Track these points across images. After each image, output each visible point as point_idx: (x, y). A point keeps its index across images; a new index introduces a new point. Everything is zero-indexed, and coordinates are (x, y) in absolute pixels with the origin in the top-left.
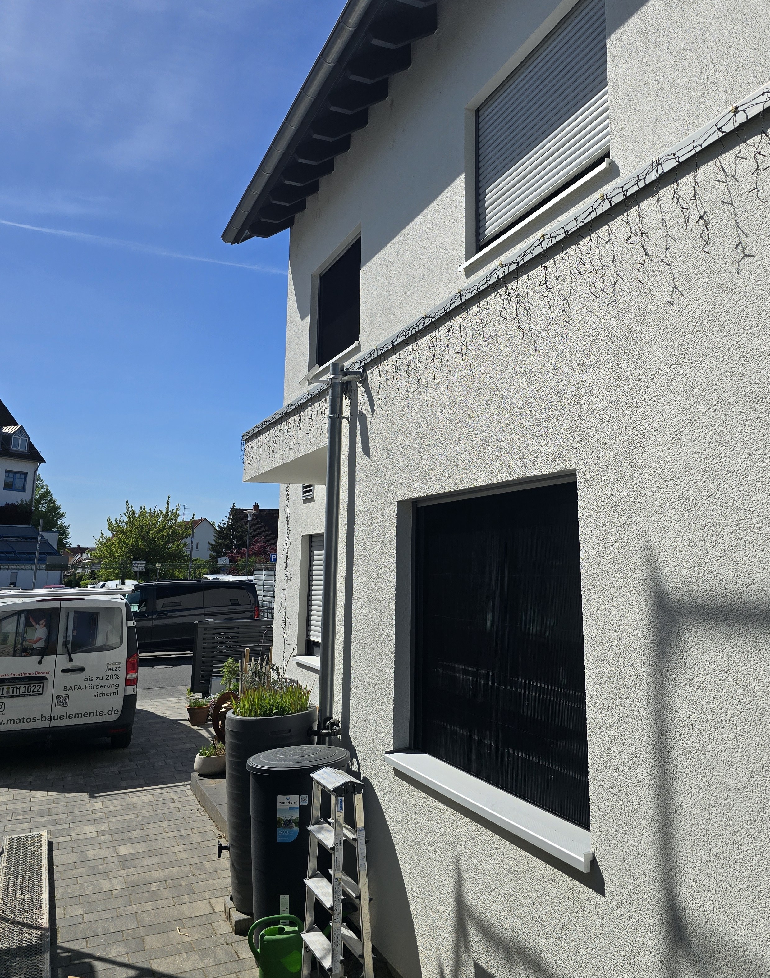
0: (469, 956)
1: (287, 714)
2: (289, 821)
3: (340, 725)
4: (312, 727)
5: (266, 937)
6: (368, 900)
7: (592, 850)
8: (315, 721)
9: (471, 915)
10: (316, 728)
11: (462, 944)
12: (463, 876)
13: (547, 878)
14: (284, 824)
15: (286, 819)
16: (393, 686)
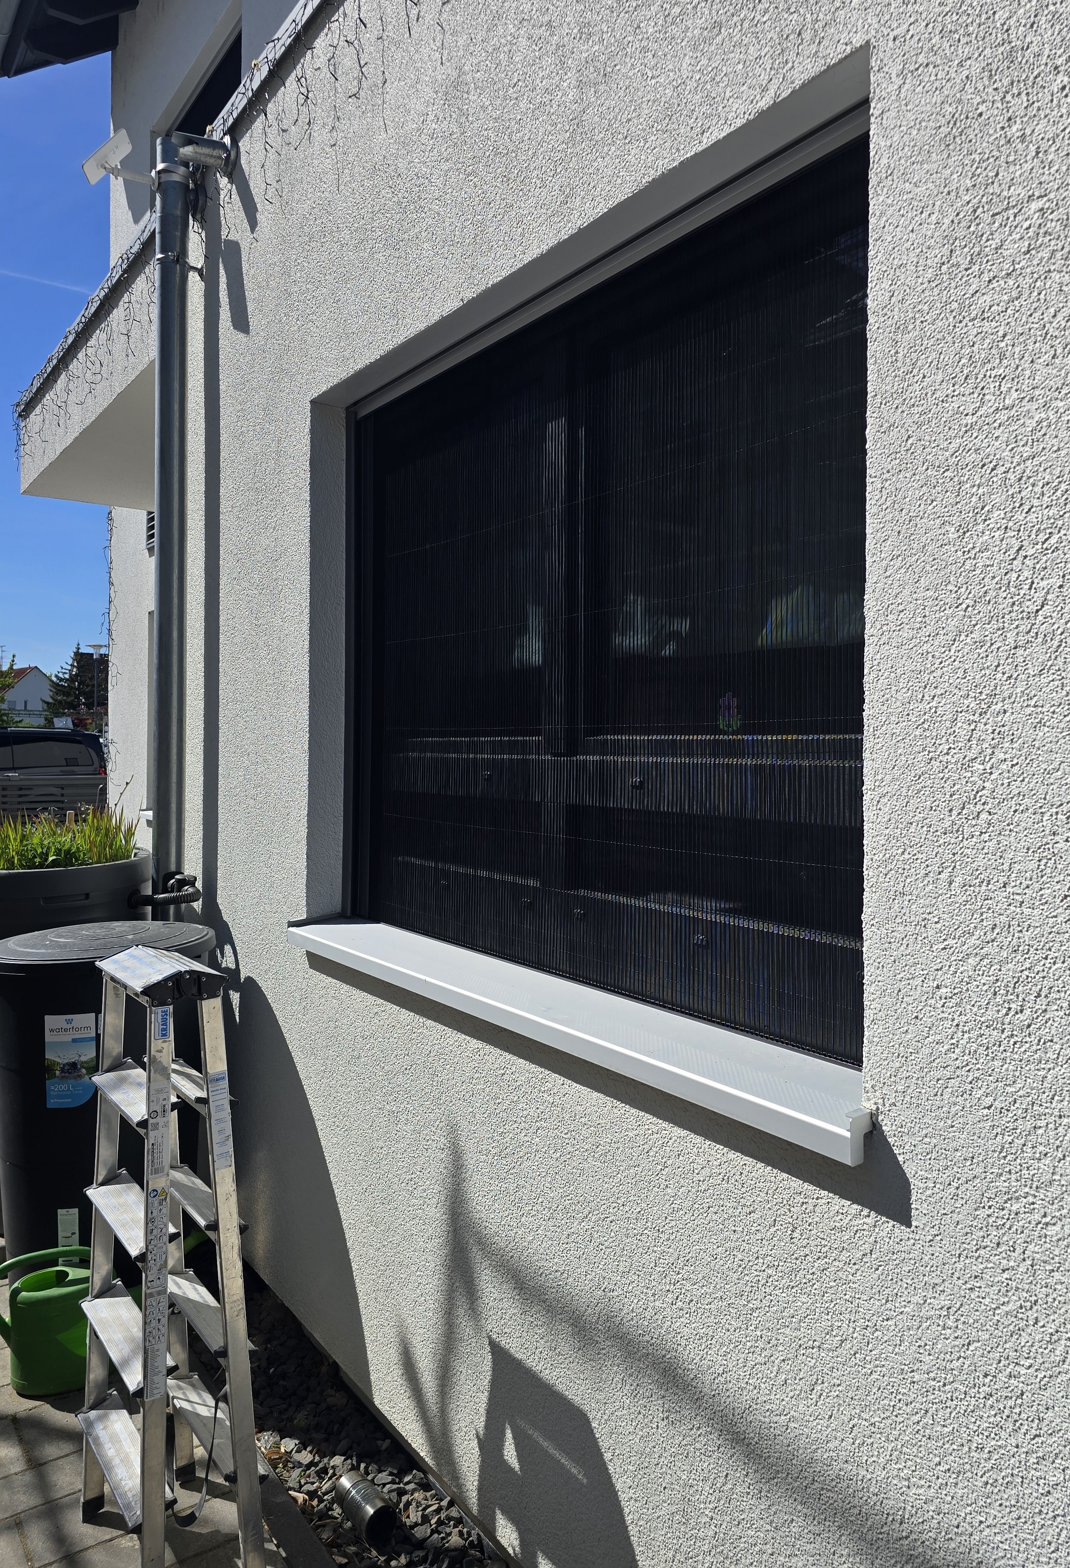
0: (478, 1328)
1: (81, 864)
2: (73, 1065)
3: (199, 885)
4: (140, 892)
5: (24, 1294)
6: (237, 1230)
7: (869, 1106)
8: (145, 881)
9: (483, 1243)
10: (149, 892)
11: (462, 1302)
12: (466, 1163)
13: (706, 1172)
14: (62, 1070)
15: (66, 1061)
16: (307, 791)
